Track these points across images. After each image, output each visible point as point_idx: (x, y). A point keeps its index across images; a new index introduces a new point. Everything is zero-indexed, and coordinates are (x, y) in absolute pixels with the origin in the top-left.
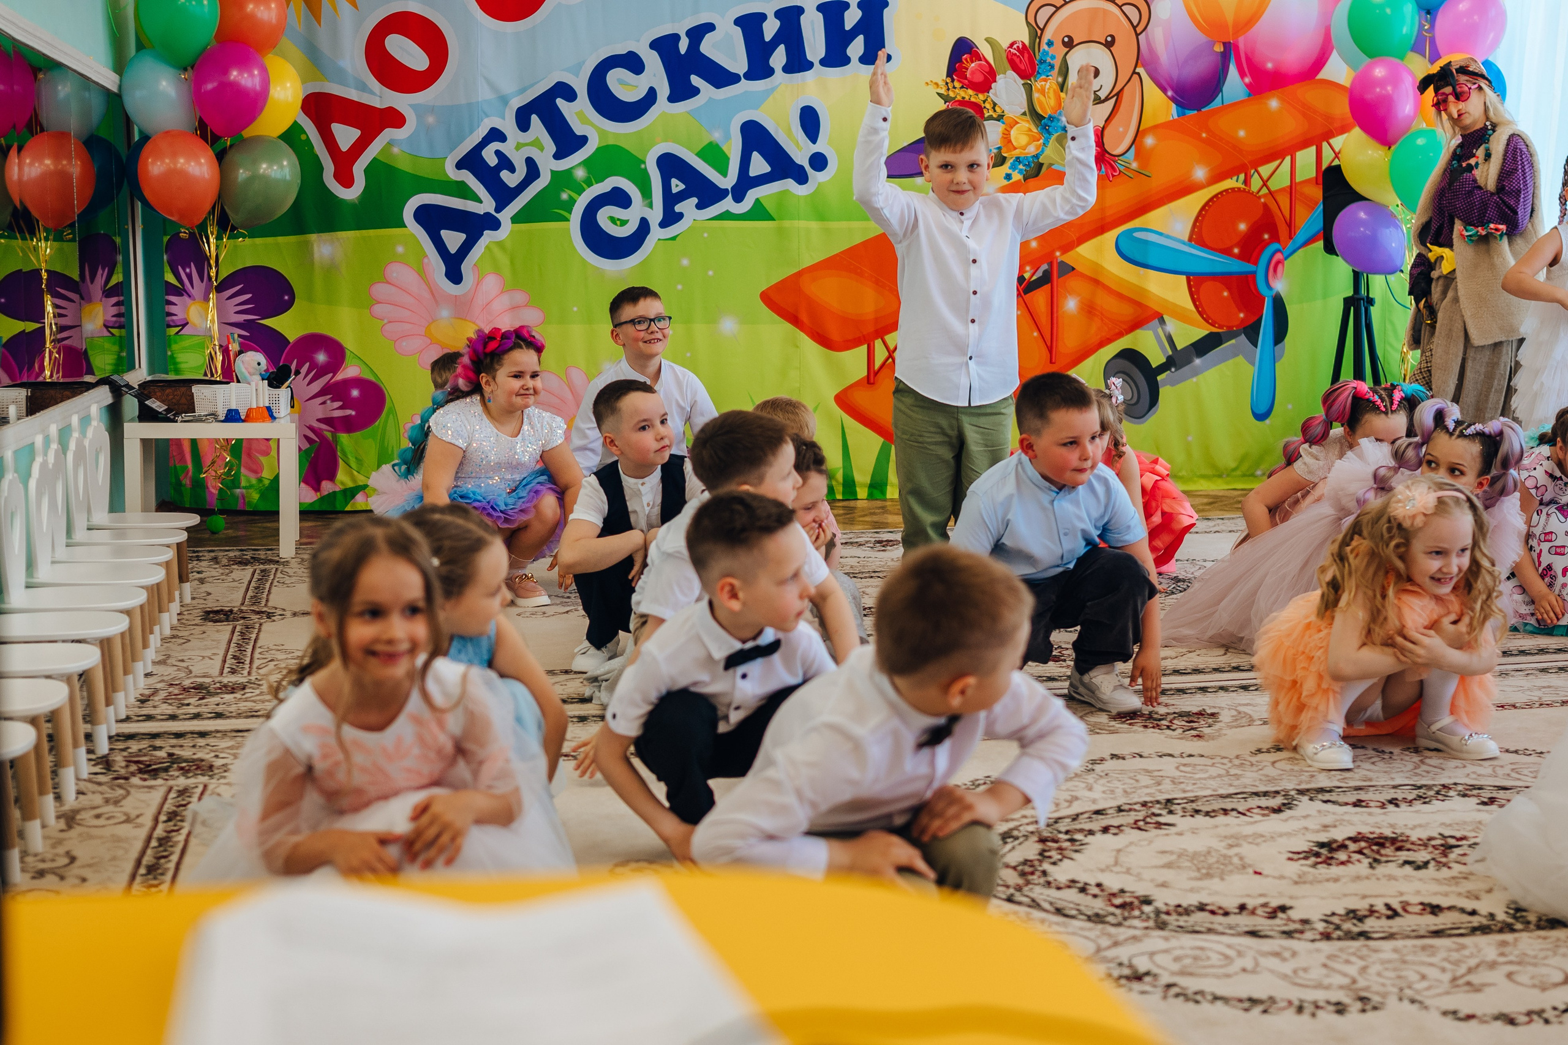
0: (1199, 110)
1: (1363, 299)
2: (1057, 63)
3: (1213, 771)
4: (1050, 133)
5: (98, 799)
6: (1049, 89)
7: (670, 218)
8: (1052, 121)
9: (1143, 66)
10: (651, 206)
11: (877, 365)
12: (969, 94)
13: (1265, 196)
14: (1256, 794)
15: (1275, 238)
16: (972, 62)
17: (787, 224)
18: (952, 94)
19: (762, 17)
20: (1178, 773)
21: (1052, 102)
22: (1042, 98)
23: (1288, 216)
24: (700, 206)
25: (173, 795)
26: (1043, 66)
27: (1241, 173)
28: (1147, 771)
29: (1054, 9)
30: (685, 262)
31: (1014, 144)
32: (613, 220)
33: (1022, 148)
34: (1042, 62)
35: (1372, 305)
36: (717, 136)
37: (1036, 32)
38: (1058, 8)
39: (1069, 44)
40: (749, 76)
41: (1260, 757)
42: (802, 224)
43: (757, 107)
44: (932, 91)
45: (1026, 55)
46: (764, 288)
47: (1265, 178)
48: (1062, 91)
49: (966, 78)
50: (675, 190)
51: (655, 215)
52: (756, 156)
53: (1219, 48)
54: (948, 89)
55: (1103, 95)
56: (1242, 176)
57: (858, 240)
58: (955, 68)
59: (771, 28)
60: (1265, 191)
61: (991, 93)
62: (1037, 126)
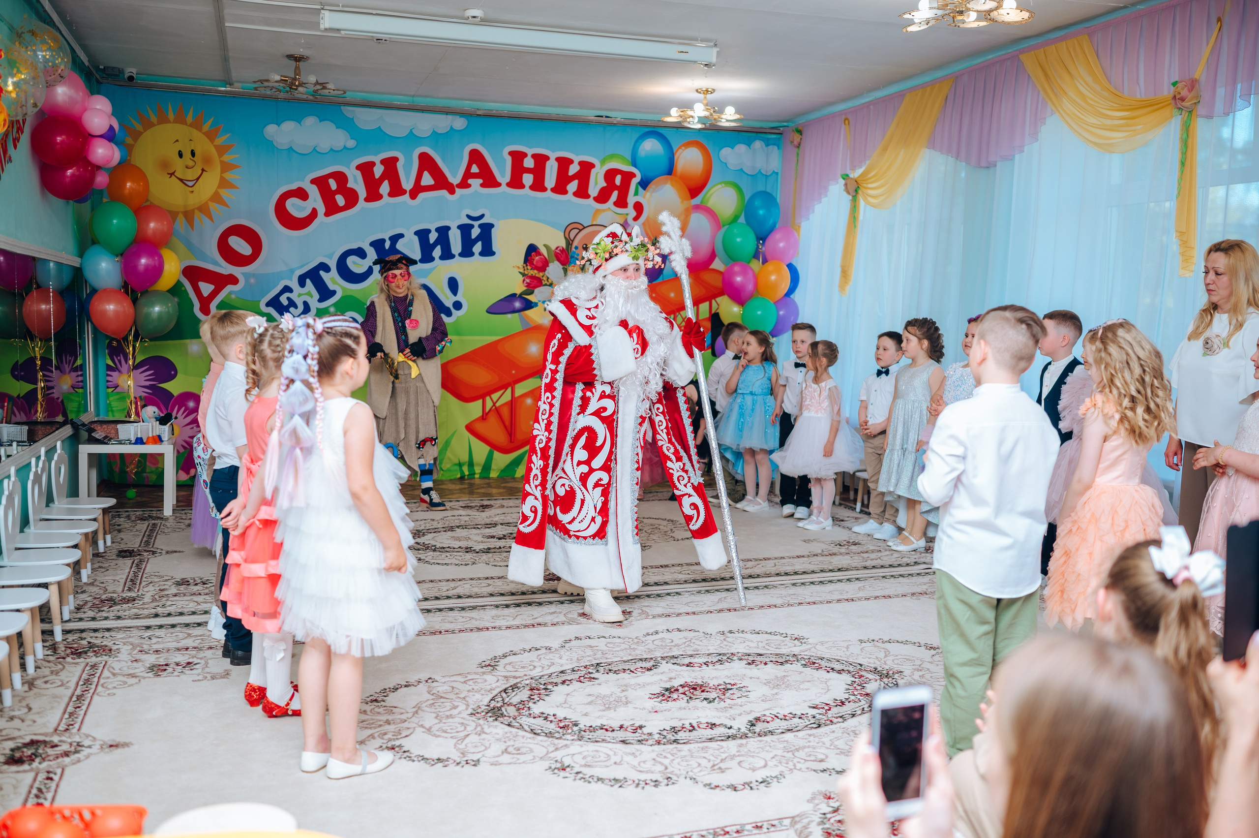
3: (623, 646)
5: (47, 671)
11: (487, 410)
12: (535, 273)
14: (641, 660)
16: (537, 256)
18: (526, 273)
19: (429, 231)
20: (605, 648)
25: (88, 668)
28: (590, 646)
29: (578, 231)
37: (569, 242)
38: (580, 230)
39: (586, 248)
41: (648, 637)
44: (517, 271)
45: (564, 253)
49: (533, 264)
54: (525, 271)
58: (528, 259)
59: (433, 237)
61: (546, 271)
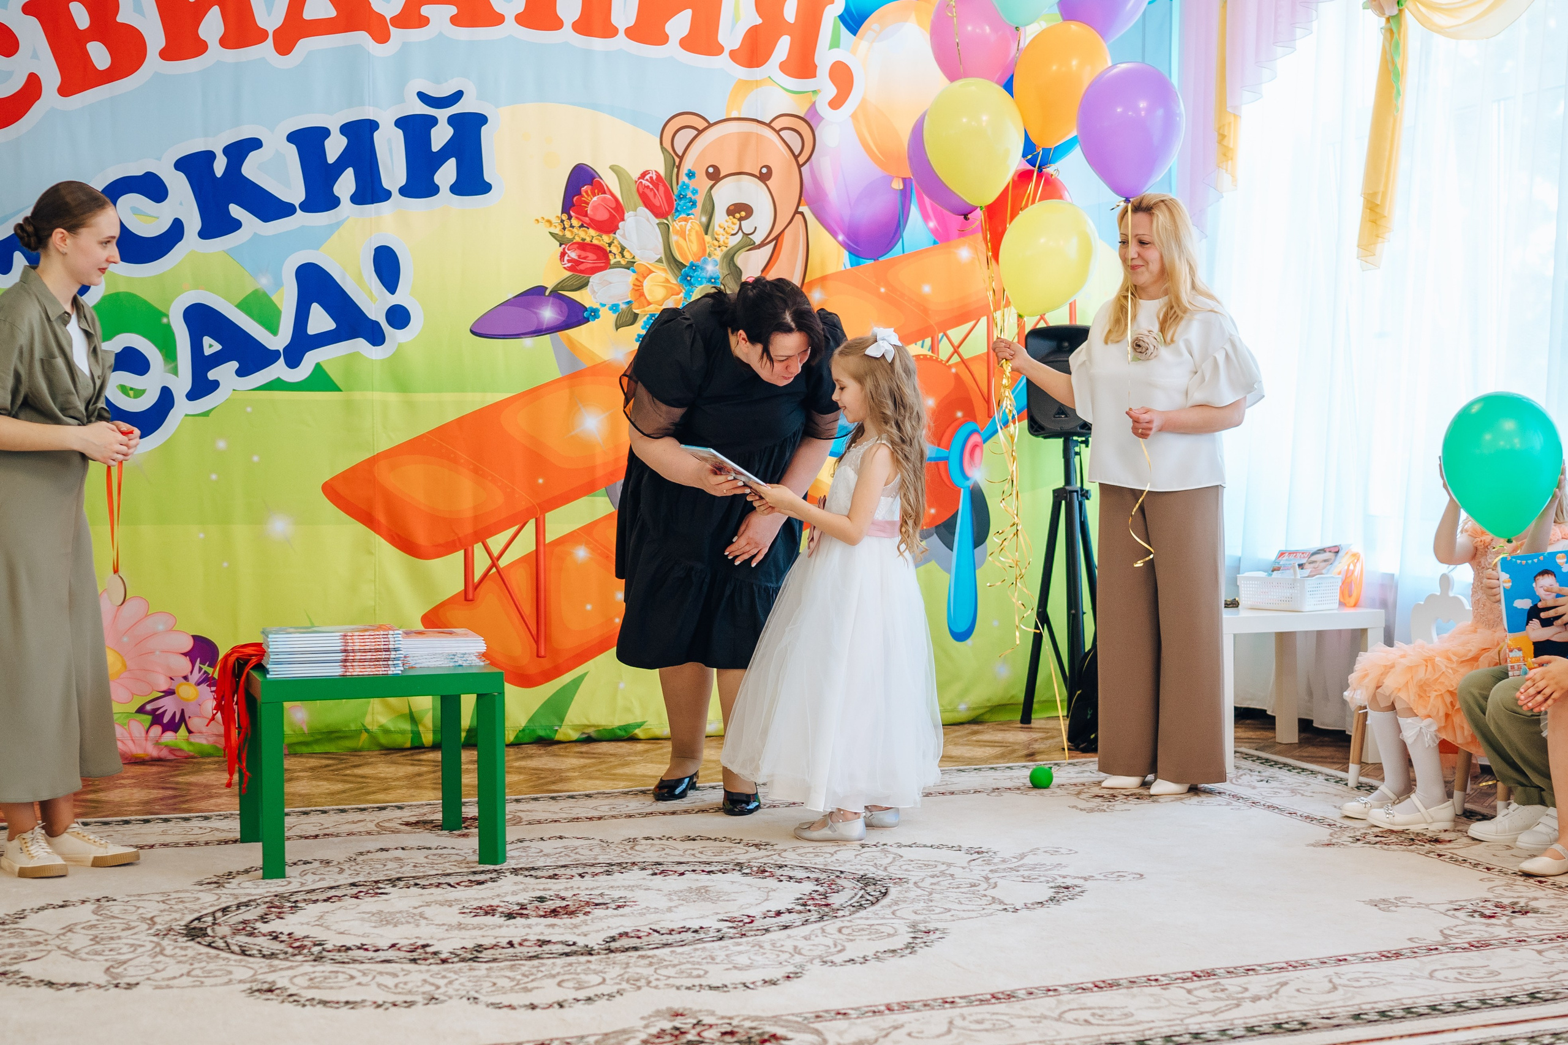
0: (876, 259)
1: (1077, 492)
2: (700, 199)
4: (690, 284)
6: (690, 231)
7: (202, 387)
8: (695, 271)
9: (808, 204)
10: (175, 372)
11: (477, 577)
12: (590, 235)
13: (956, 364)
15: (971, 416)
16: (594, 195)
17: (357, 395)
18: (568, 234)
19: (325, 133)
21: (695, 247)
22: (681, 241)
23: (985, 390)
24: (241, 373)
26: (682, 202)
27: (927, 337)
29: (696, 132)
30: (221, 444)
31: (649, 298)
32: (124, 389)
33: (657, 303)
34: (681, 197)
35: (1088, 499)
36: (264, 282)
37: (675, 161)
38: (700, 132)
39: (715, 176)
40: (306, 207)
42: (377, 396)
43: (317, 249)
44: (545, 230)
45: (662, 189)
46: (327, 478)
47: (956, 343)
48: (706, 234)
49: (586, 215)
50: (208, 351)
51: (182, 384)
52: (316, 310)
53: (898, 185)
54: (564, 229)
55: (757, 238)
56: (928, 341)
57: (451, 416)
58: (572, 202)
59: (335, 147)
60: (956, 359)
61: (618, 231)
62: (676, 276)
